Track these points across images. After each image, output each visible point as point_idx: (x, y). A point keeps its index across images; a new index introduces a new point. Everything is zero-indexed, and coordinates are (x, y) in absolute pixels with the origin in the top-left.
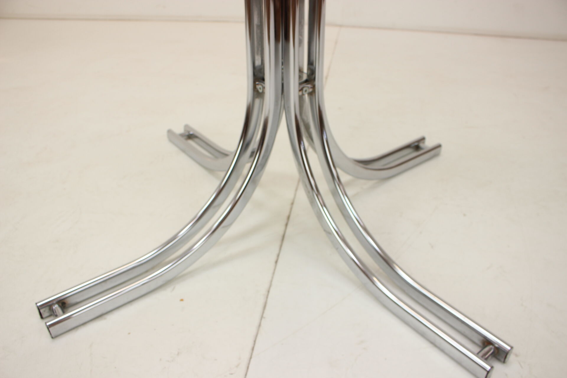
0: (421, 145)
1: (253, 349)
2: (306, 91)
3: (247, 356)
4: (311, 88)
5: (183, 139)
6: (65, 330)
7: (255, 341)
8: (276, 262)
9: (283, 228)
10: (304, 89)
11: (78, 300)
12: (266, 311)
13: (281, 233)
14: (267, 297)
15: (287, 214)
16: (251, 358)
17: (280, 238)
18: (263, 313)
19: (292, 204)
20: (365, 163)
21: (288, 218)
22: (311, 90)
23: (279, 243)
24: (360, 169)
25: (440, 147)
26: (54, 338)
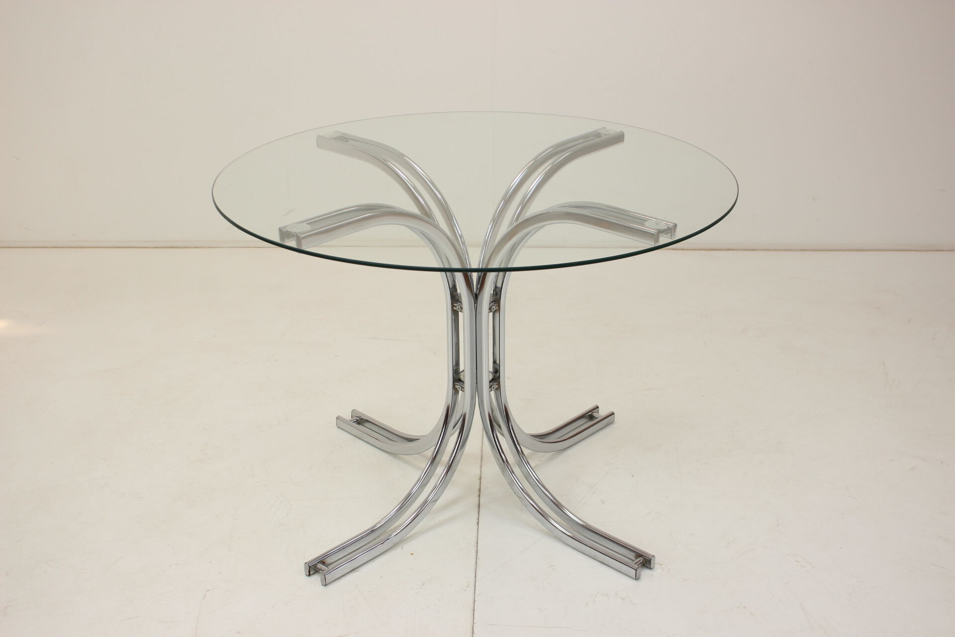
0: (595, 414)
1: (476, 577)
2: (493, 388)
3: (473, 580)
4: (497, 385)
5: (355, 424)
6: (333, 580)
7: (476, 572)
8: (478, 523)
9: (477, 499)
10: (492, 387)
11: (332, 561)
12: (478, 555)
13: (477, 502)
14: (477, 547)
15: (478, 487)
16: (476, 581)
17: (477, 507)
18: (477, 556)
19: (480, 479)
20: (541, 437)
21: (480, 490)
22: (497, 386)
23: (476, 510)
24: (537, 443)
25: (613, 415)
26: (326, 585)
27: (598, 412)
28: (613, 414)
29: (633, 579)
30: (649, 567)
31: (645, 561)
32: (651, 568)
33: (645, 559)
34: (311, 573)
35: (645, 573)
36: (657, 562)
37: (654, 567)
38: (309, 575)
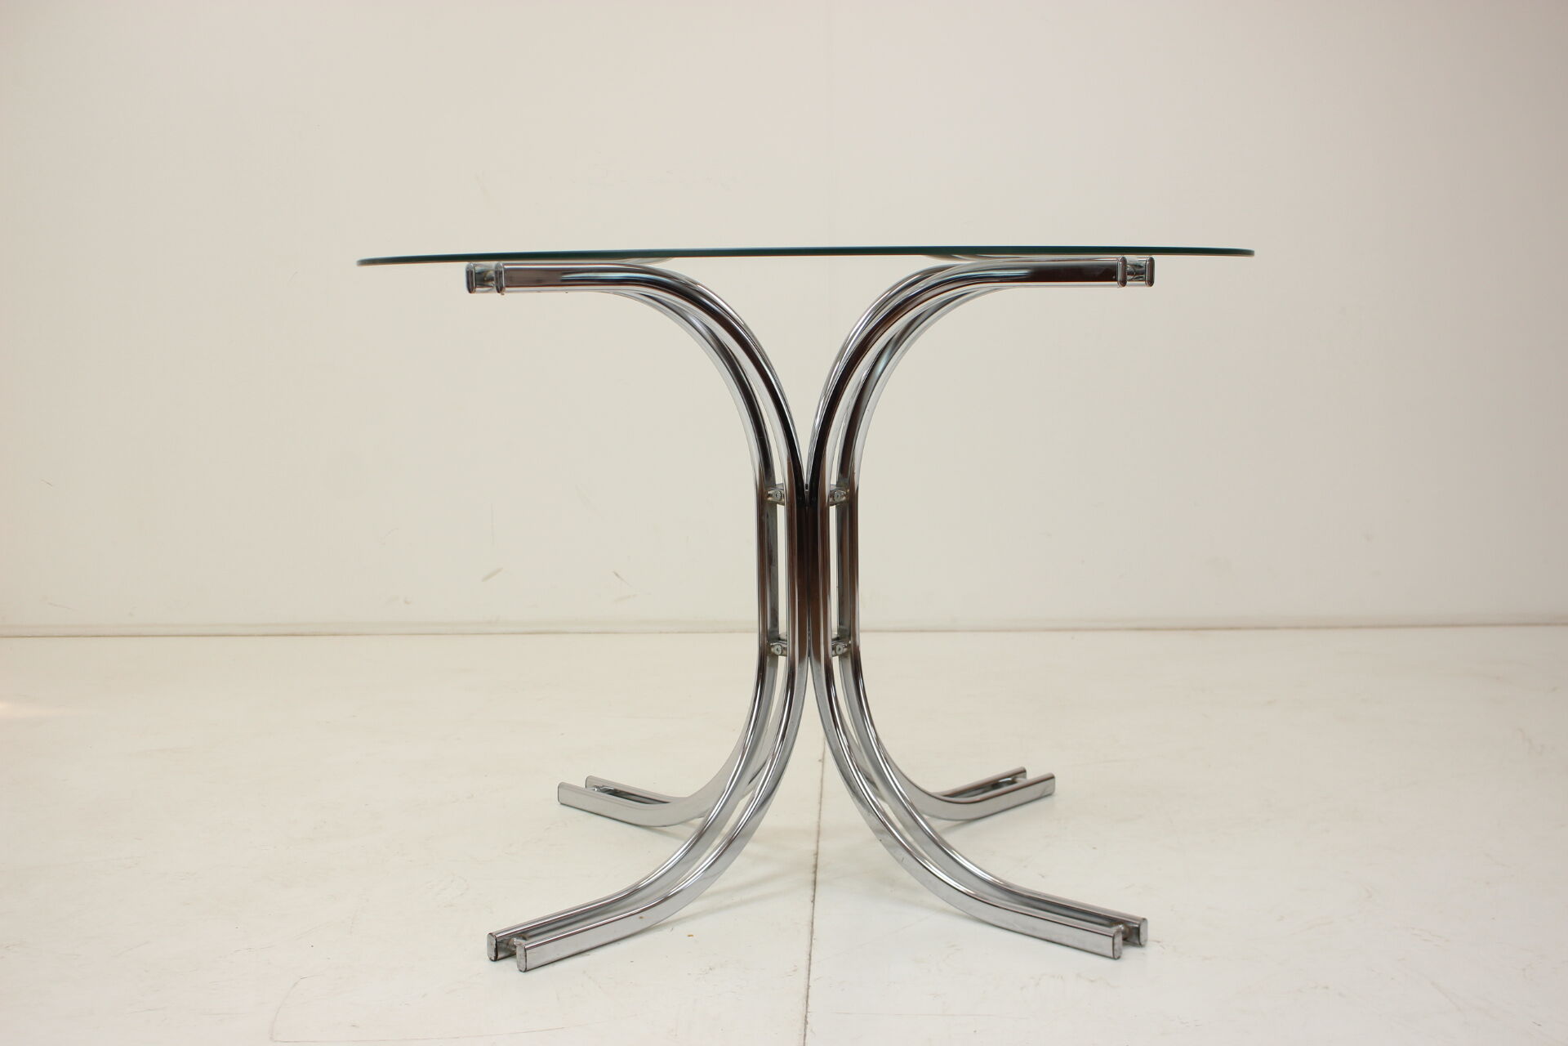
0: (1019, 779)
1: (810, 960)
3: (804, 964)
4: (846, 647)
6: (541, 963)
7: (810, 955)
13: (812, 879)
16: (810, 965)
17: (811, 883)
18: (811, 936)
21: (815, 866)
22: (845, 650)
23: (810, 887)
25: (1051, 781)
26: (526, 970)
27: (1025, 777)
28: (1052, 777)
29: (1110, 958)
30: (1137, 942)
31: (1131, 933)
32: (1140, 945)
33: (1129, 927)
34: (500, 956)
35: (1130, 952)
36: (1151, 932)
37: (1146, 941)
38: (496, 959)
